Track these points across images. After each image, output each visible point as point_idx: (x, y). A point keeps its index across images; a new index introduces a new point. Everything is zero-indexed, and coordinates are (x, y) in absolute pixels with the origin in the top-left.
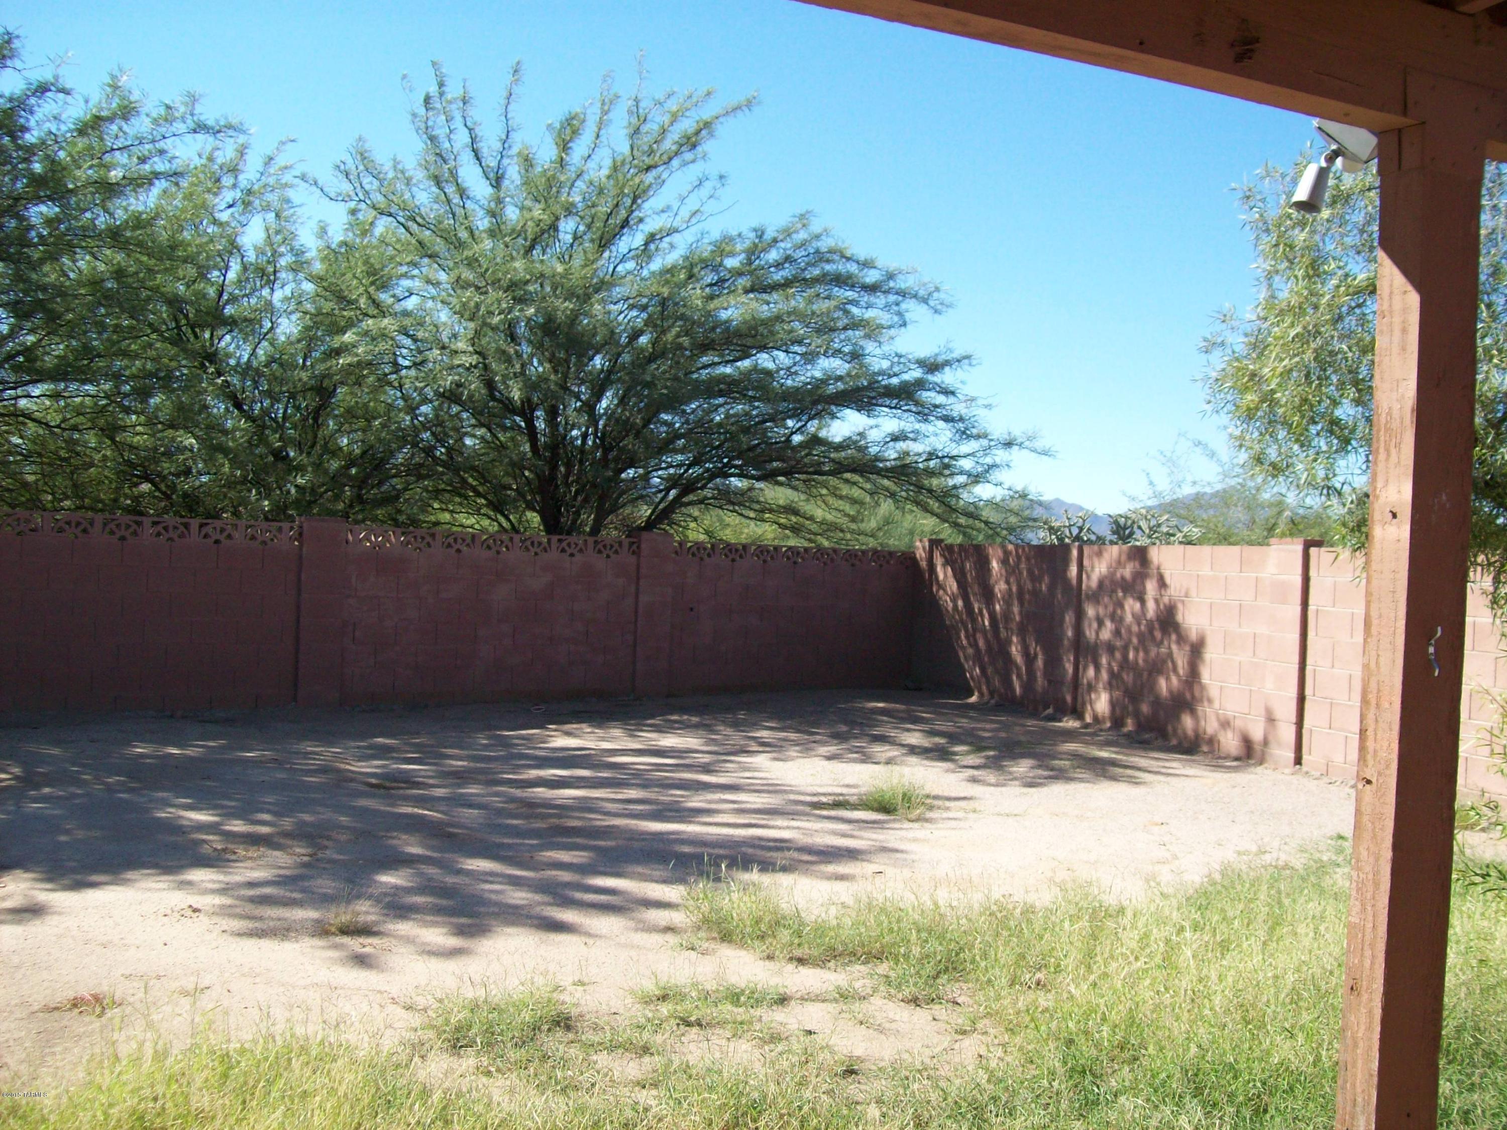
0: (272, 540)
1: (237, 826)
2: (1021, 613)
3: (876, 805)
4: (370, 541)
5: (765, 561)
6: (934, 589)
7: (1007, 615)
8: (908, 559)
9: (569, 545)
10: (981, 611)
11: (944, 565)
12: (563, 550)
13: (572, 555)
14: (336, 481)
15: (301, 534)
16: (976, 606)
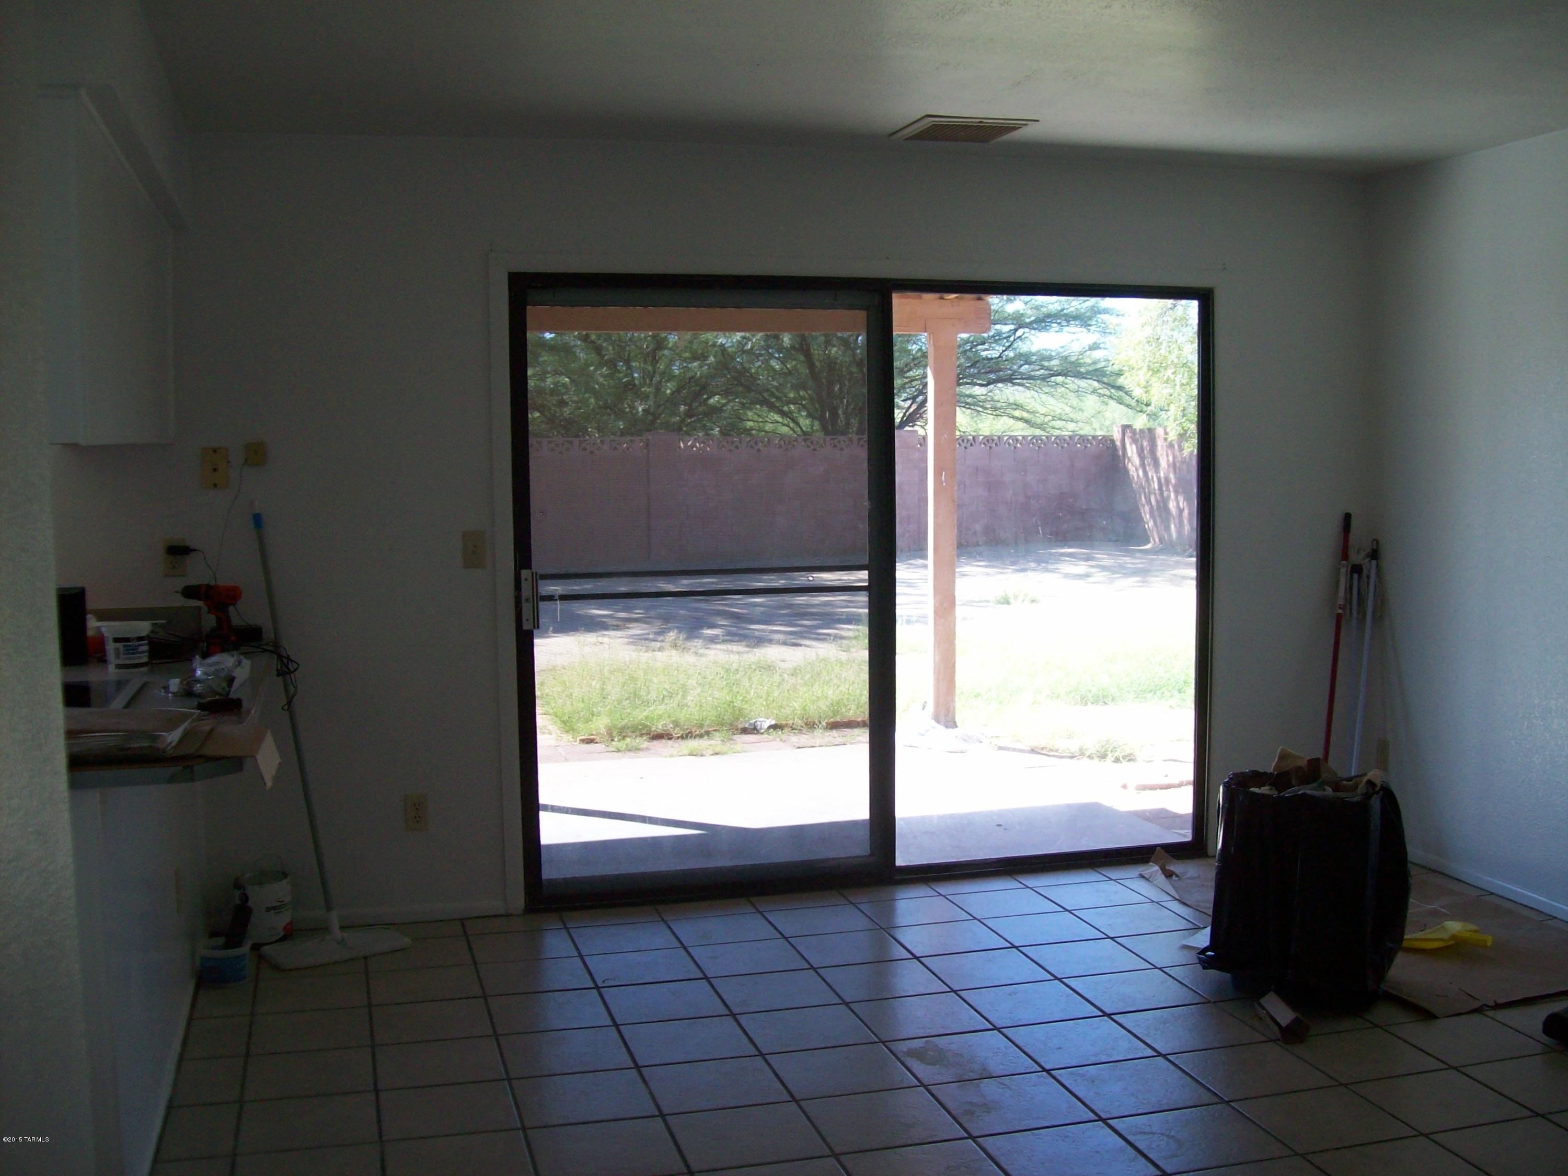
0: (628, 449)
1: (623, 615)
2: (1175, 477)
3: (1002, 600)
4: (696, 447)
5: (991, 448)
6: (1126, 463)
7: (1167, 480)
8: (1108, 442)
9: (839, 442)
10: (1152, 477)
11: (1131, 444)
12: (835, 446)
13: (842, 449)
14: (673, 401)
15: (647, 445)
16: (1150, 474)
